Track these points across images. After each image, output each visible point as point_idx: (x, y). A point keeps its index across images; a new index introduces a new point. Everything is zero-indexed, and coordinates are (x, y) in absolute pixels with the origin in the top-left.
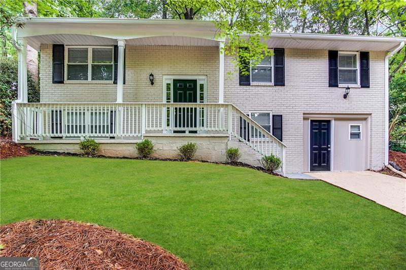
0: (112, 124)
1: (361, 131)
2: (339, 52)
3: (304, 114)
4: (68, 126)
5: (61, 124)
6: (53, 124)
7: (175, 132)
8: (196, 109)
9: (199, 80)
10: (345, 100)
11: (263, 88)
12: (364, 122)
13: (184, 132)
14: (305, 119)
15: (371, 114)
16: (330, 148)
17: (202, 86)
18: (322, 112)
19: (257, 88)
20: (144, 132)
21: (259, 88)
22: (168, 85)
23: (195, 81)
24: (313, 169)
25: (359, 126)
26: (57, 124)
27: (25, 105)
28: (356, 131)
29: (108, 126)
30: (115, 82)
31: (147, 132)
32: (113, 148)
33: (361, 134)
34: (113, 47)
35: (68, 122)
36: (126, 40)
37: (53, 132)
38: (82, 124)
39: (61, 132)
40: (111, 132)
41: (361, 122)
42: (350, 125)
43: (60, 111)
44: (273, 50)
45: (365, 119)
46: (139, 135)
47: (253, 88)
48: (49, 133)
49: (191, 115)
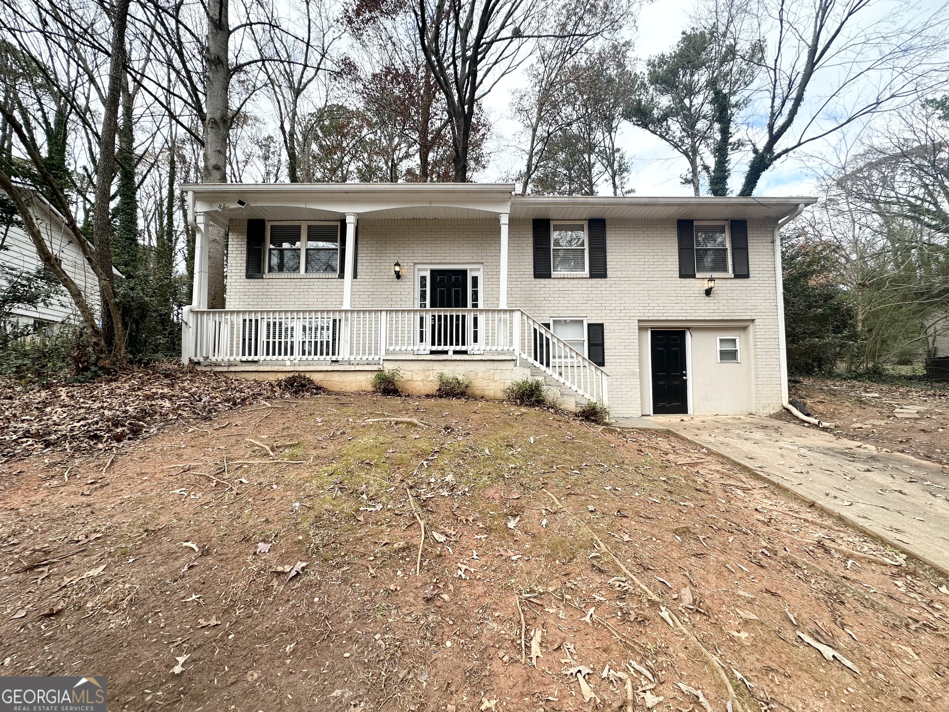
0: (334, 339)
1: (738, 348)
2: (695, 223)
3: (639, 321)
4: (268, 343)
5: (256, 340)
6: (244, 340)
7: (432, 352)
8: (464, 317)
9: (471, 270)
10: (707, 298)
11: (571, 281)
12: (742, 334)
13: (446, 352)
14: (641, 329)
15: (753, 320)
16: (686, 375)
17: (475, 280)
18: (669, 318)
19: (562, 282)
20: (383, 352)
21: (566, 282)
22: (423, 278)
23: (464, 272)
24: (657, 410)
25: (735, 340)
26: (250, 339)
27: (203, 313)
28: (728, 347)
29: (328, 342)
30: (342, 276)
31: (387, 352)
32: (336, 377)
33: (739, 354)
34: (339, 224)
35: (268, 337)
36: (358, 214)
37: (244, 354)
38: (289, 340)
39: (256, 354)
40: (333, 354)
41: (737, 333)
42: (718, 338)
43: (257, 321)
44: (587, 222)
45: (745, 328)
46: (377, 358)
47: (556, 282)
48: (238, 354)
49: (457, 325)
